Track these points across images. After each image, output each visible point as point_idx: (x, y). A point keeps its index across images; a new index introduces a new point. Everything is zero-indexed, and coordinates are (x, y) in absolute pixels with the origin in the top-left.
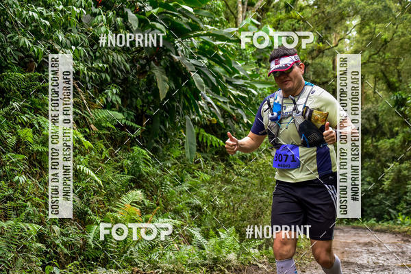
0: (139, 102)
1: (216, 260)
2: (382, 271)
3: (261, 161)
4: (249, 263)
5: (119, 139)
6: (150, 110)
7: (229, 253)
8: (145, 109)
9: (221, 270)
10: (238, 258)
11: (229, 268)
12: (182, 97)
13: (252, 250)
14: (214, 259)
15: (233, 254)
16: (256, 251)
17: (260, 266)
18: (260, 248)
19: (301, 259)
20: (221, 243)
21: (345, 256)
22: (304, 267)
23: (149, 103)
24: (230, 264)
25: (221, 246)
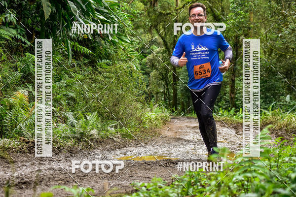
0: (30, 21)
1: (82, 134)
2: (202, 144)
3: (118, 66)
4: (107, 137)
5: (15, 48)
6: (38, 27)
7: (93, 129)
8: (35, 26)
9: (86, 141)
10: (99, 133)
11: (91, 140)
12: (62, 18)
13: (109, 128)
14: (81, 133)
15: (95, 130)
16: (113, 129)
17: (115, 139)
18: (116, 127)
19: (146, 136)
20: (87, 123)
21: (178, 135)
22: (146, 141)
23: (37, 22)
24: (93, 137)
25: (87, 125)
